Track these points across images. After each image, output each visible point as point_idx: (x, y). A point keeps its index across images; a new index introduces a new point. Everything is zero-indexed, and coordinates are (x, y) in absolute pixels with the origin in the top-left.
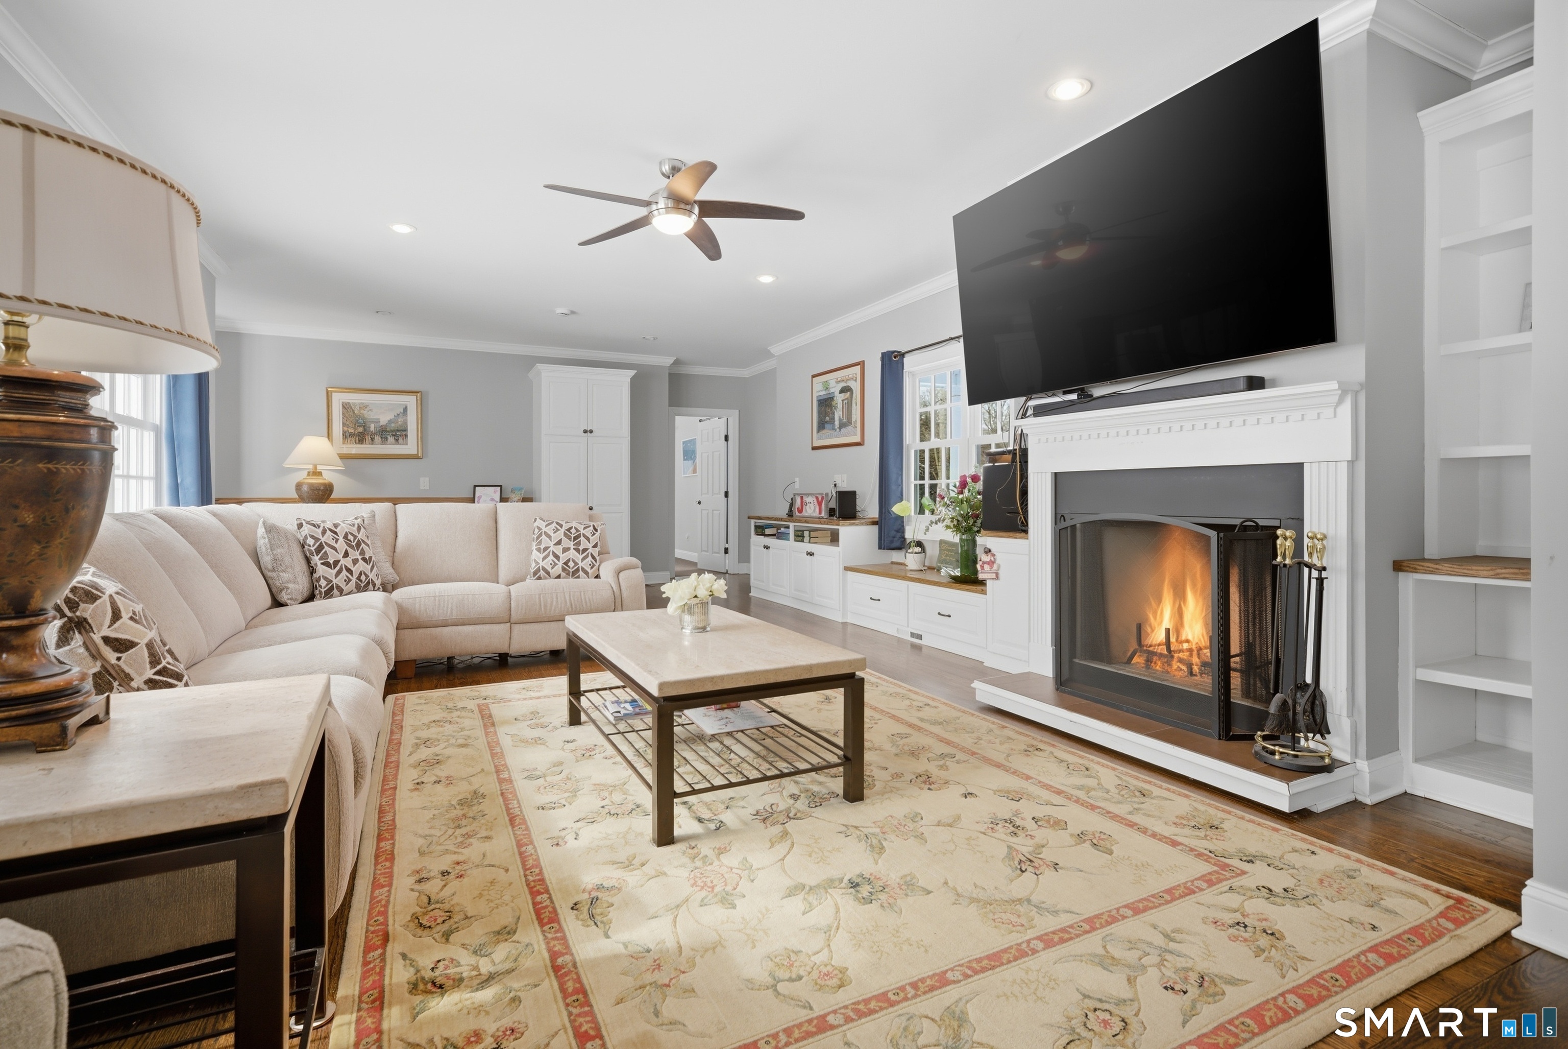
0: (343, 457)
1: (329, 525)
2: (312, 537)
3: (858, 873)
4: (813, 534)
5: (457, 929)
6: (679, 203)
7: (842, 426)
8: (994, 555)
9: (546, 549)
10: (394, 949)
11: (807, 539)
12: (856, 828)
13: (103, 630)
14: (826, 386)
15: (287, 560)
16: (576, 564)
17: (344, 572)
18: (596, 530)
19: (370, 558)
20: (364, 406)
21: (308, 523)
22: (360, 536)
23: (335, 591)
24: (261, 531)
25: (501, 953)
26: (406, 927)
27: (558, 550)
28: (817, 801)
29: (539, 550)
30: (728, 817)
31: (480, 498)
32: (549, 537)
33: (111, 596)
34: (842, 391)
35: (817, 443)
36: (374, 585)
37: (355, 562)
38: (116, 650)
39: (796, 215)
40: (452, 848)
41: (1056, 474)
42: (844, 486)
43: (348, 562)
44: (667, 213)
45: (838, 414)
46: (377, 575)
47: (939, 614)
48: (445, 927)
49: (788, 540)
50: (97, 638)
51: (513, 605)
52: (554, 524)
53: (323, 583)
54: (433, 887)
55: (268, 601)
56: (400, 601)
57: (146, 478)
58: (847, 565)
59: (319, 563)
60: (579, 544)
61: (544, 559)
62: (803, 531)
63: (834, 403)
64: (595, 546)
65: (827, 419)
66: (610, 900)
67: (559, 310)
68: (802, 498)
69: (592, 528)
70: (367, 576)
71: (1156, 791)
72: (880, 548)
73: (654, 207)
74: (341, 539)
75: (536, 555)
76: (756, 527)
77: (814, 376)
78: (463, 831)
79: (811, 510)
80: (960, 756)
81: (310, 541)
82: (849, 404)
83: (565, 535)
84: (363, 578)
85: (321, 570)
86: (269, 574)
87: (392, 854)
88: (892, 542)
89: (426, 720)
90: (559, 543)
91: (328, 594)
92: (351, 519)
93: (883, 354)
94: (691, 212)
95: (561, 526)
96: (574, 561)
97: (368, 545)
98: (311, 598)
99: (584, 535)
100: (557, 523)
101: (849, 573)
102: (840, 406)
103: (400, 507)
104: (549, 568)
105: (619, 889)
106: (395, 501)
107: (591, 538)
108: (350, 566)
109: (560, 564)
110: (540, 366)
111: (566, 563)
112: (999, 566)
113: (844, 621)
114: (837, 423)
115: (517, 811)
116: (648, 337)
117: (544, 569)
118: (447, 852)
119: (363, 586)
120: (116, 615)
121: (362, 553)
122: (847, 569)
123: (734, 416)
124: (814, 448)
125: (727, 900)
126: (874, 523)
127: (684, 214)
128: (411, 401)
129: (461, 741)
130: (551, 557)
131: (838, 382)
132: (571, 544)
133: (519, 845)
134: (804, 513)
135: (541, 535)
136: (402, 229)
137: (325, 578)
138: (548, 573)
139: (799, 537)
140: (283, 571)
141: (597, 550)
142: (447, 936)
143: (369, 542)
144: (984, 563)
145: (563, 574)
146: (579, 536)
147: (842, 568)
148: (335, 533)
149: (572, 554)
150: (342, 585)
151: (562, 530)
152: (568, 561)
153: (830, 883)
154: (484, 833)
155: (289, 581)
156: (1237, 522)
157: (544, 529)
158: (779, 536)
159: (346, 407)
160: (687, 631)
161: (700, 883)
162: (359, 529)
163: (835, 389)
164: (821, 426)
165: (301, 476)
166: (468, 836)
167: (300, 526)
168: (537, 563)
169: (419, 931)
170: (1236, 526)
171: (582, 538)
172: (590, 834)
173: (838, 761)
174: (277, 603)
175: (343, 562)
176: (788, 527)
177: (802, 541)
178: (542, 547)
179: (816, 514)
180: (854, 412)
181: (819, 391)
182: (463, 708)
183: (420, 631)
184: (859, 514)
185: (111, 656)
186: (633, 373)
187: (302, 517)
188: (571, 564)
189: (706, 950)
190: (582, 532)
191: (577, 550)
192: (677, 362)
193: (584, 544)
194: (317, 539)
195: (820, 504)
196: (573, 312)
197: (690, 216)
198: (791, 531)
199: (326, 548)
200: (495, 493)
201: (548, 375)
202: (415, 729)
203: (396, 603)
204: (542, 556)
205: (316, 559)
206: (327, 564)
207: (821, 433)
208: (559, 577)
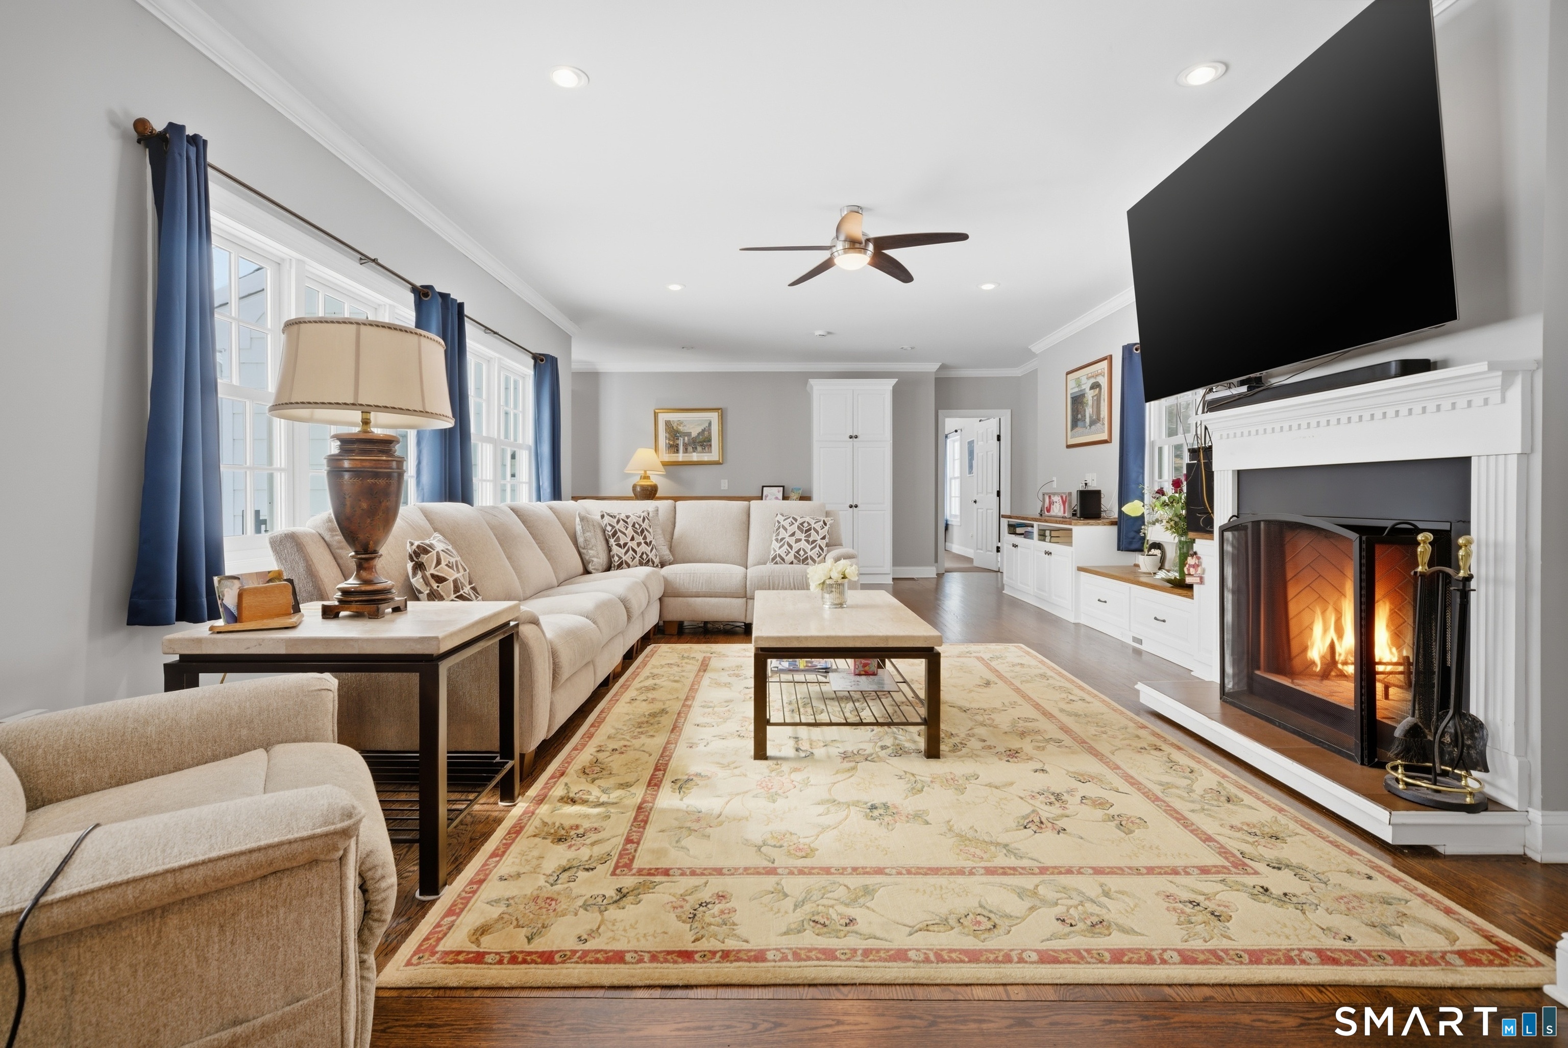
0: (665, 464)
1: (623, 516)
2: (610, 525)
3: (884, 801)
4: (1054, 534)
5: (601, 778)
6: (854, 244)
7: (1093, 423)
8: (1199, 558)
9: (782, 539)
10: (563, 780)
11: (1048, 539)
12: (913, 775)
13: (431, 570)
14: (1078, 383)
15: (593, 541)
16: (806, 553)
17: (631, 552)
18: (825, 524)
19: (651, 542)
20: (680, 423)
21: (608, 515)
22: (644, 526)
23: (624, 565)
24: (578, 519)
25: (615, 795)
26: (576, 772)
27: (792, 540)
28: (900, 752)
29: (777, 540)
30: (819, 752)
31: (766, 496)
32: (786, 530)
33: (438, 552)
34: (1092, 388)
35: (1071, 442)
36: (653, 563)
37: (639, 544)
38: (437, 582)
39: (962, 237)
40: (628, 738)
41: (1239, 471)
42: (1093, 486)
43: (633, 544)
44: (845, 253)
45: (1089, 411)
46: (656, 556)
47: (1156, 618)
48: (596, 776)
49: (1032, 538)
50: (428, 573)
51: (748, 583)
52: (791, 519)
53: (616, 559)
54: (601, 756)
55: (580, 569)
56: (666, 576)
57: (489, 481)
58: (1081, 565)
59: (614, 544)
60: (809, 536)
61: (780, 547)
62: (1045, 530)
63: (1085, 400)
64: (824, 538)
65: (1079, 416)
66: (699, 782)
67: (818, 333)
68: (1050, 497)
69: (822, 523)
70: (647, 555)
71: (1248, 799)
72: (1119, 549)
73: (834, 249)
74: (630, 528)
75: (775, 545)
76: (1010, 526)
77: (1068, 373)
78: (640, 730)
79: (1057, 510)
80: (1068, 741)
81: (609, 528)
82: (1098, 399)
83: (799, 527)
84: (645, 556)
85: (615, 549)
86: (582, 551)
87: (593, 735)
88: (1131, 543)
89: (663, 663)
90: (793, 534)
91: (620, 566)
92: (639, 513)
93: (1124, 348)
94: (865, 249)
95: (796, 520)
96: (804, 550)
97: (649, 532)
98: (608, 569)
99: (814, 529)
100: (794, 518)
101: (1083, 573)
102: (1090, 402)
103: (679, 504)
104: (784, 556)
105: (709, 778)
106: (676, 499)
107: (820, 531)
108: (635, 547)
109: (793, 553)
110: (812, 382)
111: (798, 552)
112: (1204, 571)
113: (1077, 621)
114: (1088, 420)
115: (680, 725)
116: (905, 347)
117: (780, 556)
118: (623, 739)
119: (645, 562)
120: (438, 563)
121: (645, 538)
122: (1080, 569)
123: (1006, 415)
124: (1069, 447)
125: (773, 799)
126: (1113, 523)
127: (860, 252)
128: (714, 417)
129: (677, 678)
130: (786, 546)
131: (1088, 378)
132: (802, 536)
133: (668, 743)
134: (1052, 513)
135: (779, 528)
136: (675, 287)
137: (618, 556)
138: (783, 560)
139: (1042, 536)
140: (591, 549)
141: (825, 542)
142: (593, 781)
143: (650, 530)
144: (1190, 566)
145: (795, 561)
146: (810, 530)
147: (1075, 568)
148: (626, 522)
149: (803, 544)
150: (629, 561)
151: (796, 524)
152: (799, 550)
153: (856, 804)
154: (651, 733)
155: (594, 556)
156: (1389, 524)
157: (782, 523)
158: (1027, 535)
159: (668, 424)
160: (826, 606)
161: (764, 785)
162: (644, 520)
163: (1086, 386)
164: (1075, 423)
165: (636, 480)
166: (642, 733)
167: (603, 516)
168: (775, 551)
169: (581, 775)
170: (1386, 528)
171: (812, 531)
172: (717, 745)
173: (919, 720)
174: (587, 572)
175: (630, 544)
176: (1032, 526)
177: (1044, 540)
178: (779, 538)
179: (1061, 514)
180: (1102, 408)
181: (1073, 389)
182: (693, 658)
183: (681, 599)
184: (1103, 514)
185: (435, 585)
186: (894, 381)
187: (605, 510)
188: (802, 553)
189: (734, 819)
190: (813, 526)
191: (808, 541)
192: (943, 367)
193: (814, 536)
194: (613, 527)
195: (1064, 503)
196: (829, 333)
197: (865, 253)
198: (1035, 531)
199: (619, 534)
200: (778, 492)
201: (818, 387)
202: (654, 667)
203: (664, 577)
204: (779, 545)
205: (612, 541)
206: (619, 545)
207: (1075, 430)
208: (792, 563)
